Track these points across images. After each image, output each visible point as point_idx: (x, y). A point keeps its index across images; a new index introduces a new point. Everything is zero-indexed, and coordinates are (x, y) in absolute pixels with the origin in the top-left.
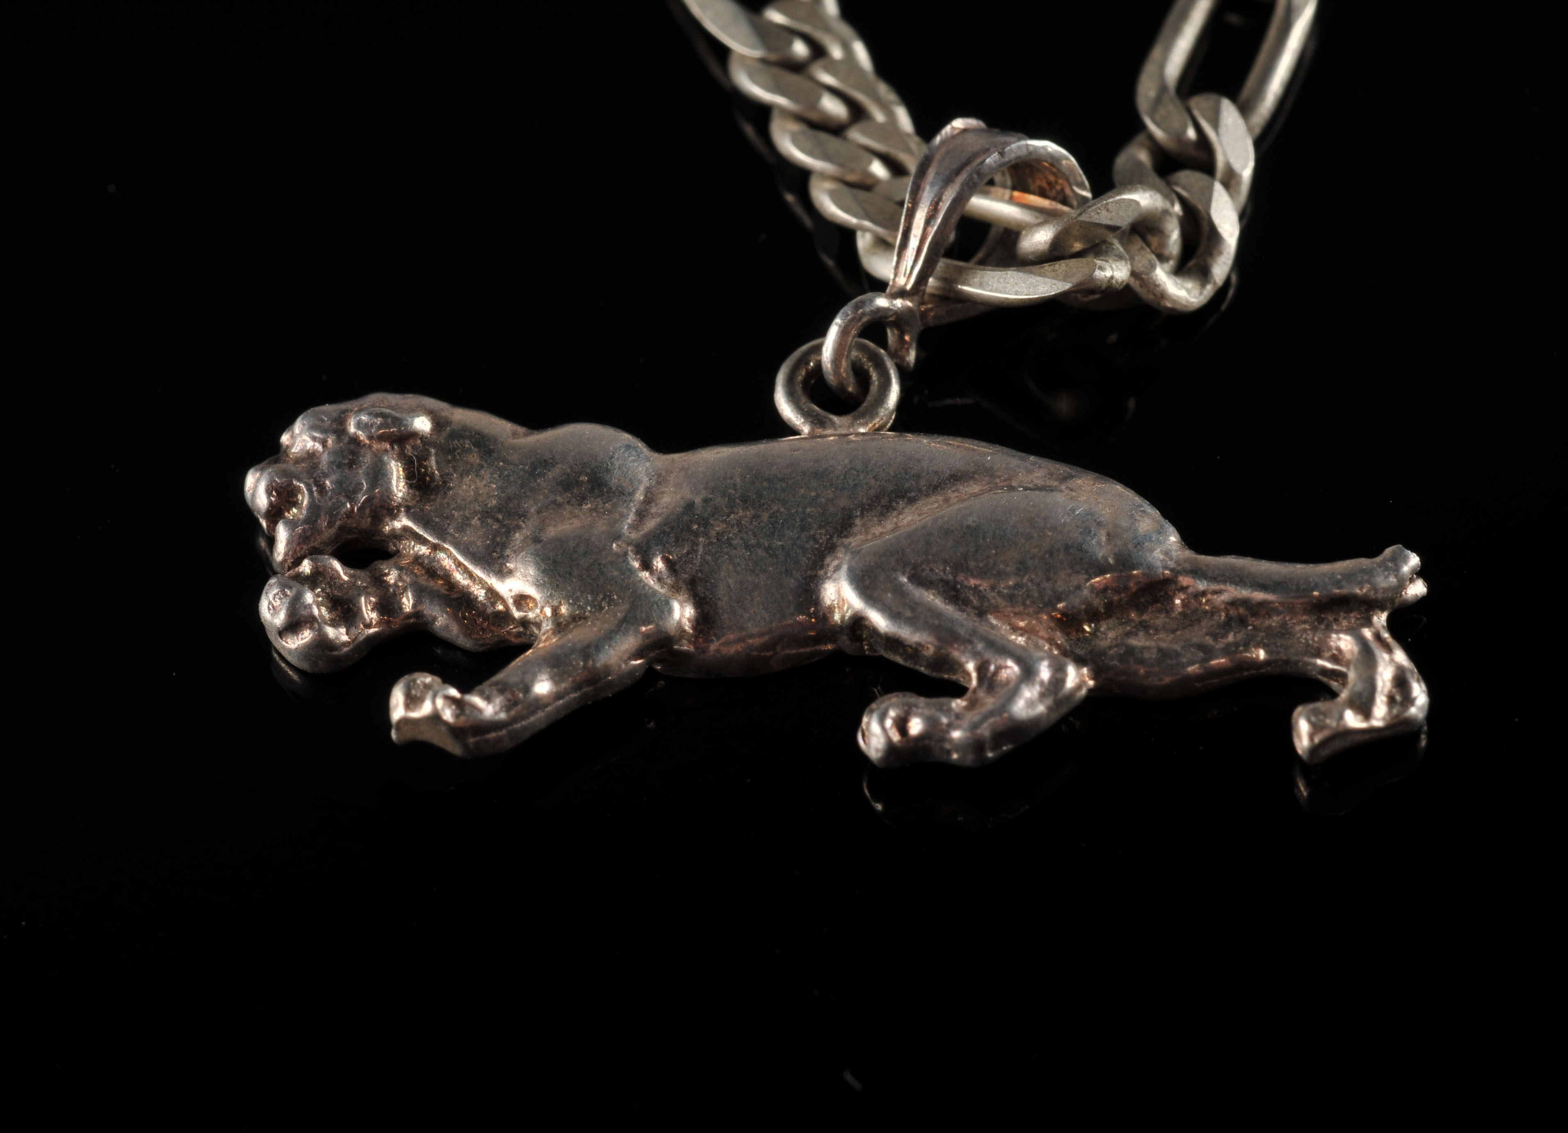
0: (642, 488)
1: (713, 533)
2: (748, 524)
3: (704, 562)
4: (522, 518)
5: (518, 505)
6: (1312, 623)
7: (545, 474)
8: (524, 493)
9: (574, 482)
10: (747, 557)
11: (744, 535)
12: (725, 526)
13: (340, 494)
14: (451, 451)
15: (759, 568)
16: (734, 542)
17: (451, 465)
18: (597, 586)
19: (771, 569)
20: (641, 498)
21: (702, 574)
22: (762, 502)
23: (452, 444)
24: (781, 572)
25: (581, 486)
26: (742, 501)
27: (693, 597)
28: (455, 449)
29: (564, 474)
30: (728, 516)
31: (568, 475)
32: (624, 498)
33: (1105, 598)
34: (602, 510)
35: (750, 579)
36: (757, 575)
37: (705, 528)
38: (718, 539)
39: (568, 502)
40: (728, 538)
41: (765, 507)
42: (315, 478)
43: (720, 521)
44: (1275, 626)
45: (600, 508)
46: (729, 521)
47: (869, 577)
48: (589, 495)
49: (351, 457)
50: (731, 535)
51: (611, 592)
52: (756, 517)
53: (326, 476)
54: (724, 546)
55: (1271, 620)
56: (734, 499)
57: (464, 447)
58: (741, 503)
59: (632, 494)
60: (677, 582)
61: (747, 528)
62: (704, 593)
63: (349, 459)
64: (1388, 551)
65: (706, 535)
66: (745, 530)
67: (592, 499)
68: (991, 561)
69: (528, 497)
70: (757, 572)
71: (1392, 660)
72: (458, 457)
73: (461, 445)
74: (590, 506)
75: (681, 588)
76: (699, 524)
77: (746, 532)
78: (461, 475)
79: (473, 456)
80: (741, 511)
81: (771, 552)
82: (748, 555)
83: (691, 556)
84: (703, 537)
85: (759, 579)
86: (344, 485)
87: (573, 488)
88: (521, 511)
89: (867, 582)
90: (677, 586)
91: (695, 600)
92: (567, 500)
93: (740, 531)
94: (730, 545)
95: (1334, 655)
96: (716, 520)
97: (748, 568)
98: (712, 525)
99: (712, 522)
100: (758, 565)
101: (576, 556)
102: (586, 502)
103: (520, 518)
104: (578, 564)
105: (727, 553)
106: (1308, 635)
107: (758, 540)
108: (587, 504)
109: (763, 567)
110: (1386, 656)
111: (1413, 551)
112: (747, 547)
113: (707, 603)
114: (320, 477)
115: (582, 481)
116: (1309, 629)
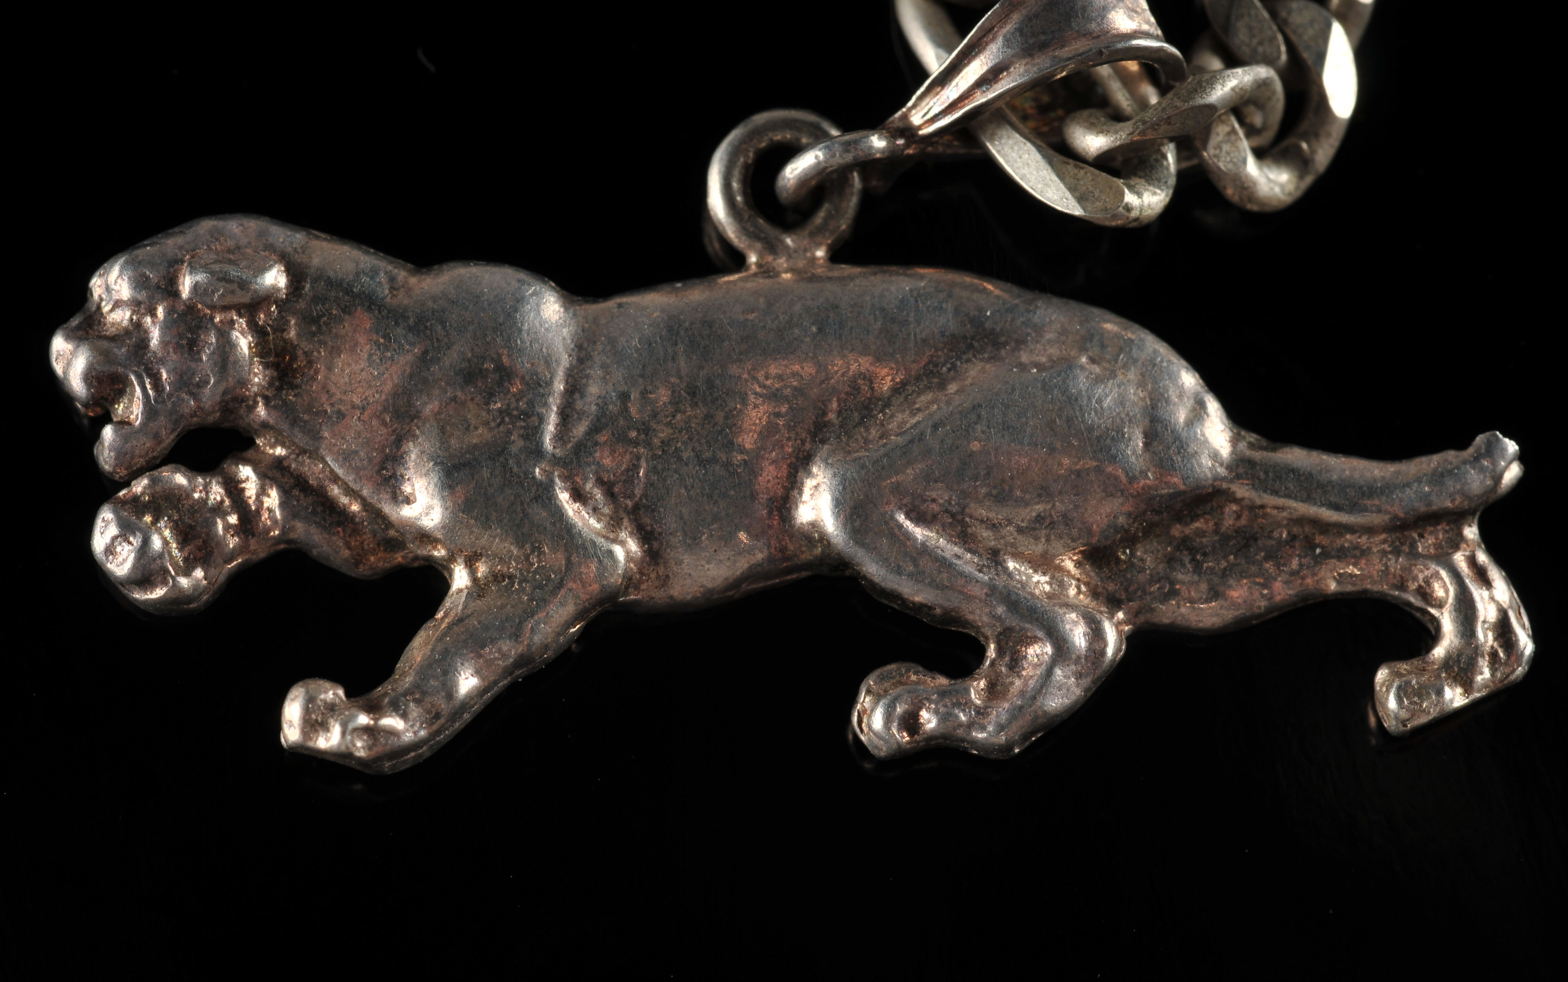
0: (560, 374)
1: (656, 441)
2: (699, 428)
3: (650, 484)
4: (416, 421)
5: (408, 401)
6: (1393, 542)
7: (439, 359)
8: (415, 385)
9: (477, 371)
10: (701, 476)
11: (697, 445)
12: (670, 431)
13: (180, 389)
14: (315, 320)
15: (718, 491)
16: (685, 456)
17: (316, 339)
18: (522, 534)
19: (732, 492)
20: (562, 388)
21: (647, 500)
22: (715, 395)
23: (316, 310)
24: (745, 497)
25: (487, 377)
26: (689, 394)
27: (637, 530)
28: (320, 317)
29: (463, 360)
30: (674, 416)
31: (469, 361)
32: (541, 390)
33: (1144, 521)
34: (515, 413)
35: (707, 508)
36: (716, 502)
37: (646, 435)
38: (663, 451)
39: (472, 399)
40: (676, 448)
41: (719, 402)
42: (146, 365)
43: (665, 425)
44: (1349, 548)
45: (513, 410)
46: (675, 424)
47: (859, 516)
48: (497, 389)
49: (190, 336)
50: (679, 444)
51: (540, 543)
52: (708, 417)
53: (162, 361)
54: (672, 460)
55: (1343, 539)
56: (679, 392)
57: (331, 314)
58: (688, 398)
59: (549, 383)
60: (616, 511)
61: (698, 433)
62: (652, 525)
63: (187, 338)
64: (1480, 439)
65: (648, 444)
66: (697, 437)
67: (502, 395)
68: (1007, 487)
69: (421, 391)
70: (715, 498)
71: (1492, 598)
72: (324, 328)
73: (327, 310)
74: (499, 405)
75: (622, 519)
76: (639, 431)
77: (698, 440)
78: (331, 353)
79: (344, 327)
80: (689, 409)
81: (731, 469)
82: (704, 475)
83: (631, 473)
84: (645, 448)
85: (719, 507)
86: (185, 378)
87: (477, 379)
88: (413, 412)
89: (857, 523)
90: (617, 516)
91: (641, 534)
92: (469, 397)
93: (691, 439)
94: (680, 459)
95: (1420, 587)
96: (658, 422)
97: (704, 492)
98: (654, 430)
99: (654, 426)
100: (716, 488)
101: (492, 491)
102: (494, 399)
103: (412, 420)
104: (496, 504)
105: (676, 471)
106: (1390, 560)
107: (714, 452)
108: (496, 402)
109: (723, 490)
110: (1485, 594)
111: (1511, 438)
112: (702, 462)
113: (656, 539)
114: (152, 362)
115: (487, 369)
116: (1391, 552)
